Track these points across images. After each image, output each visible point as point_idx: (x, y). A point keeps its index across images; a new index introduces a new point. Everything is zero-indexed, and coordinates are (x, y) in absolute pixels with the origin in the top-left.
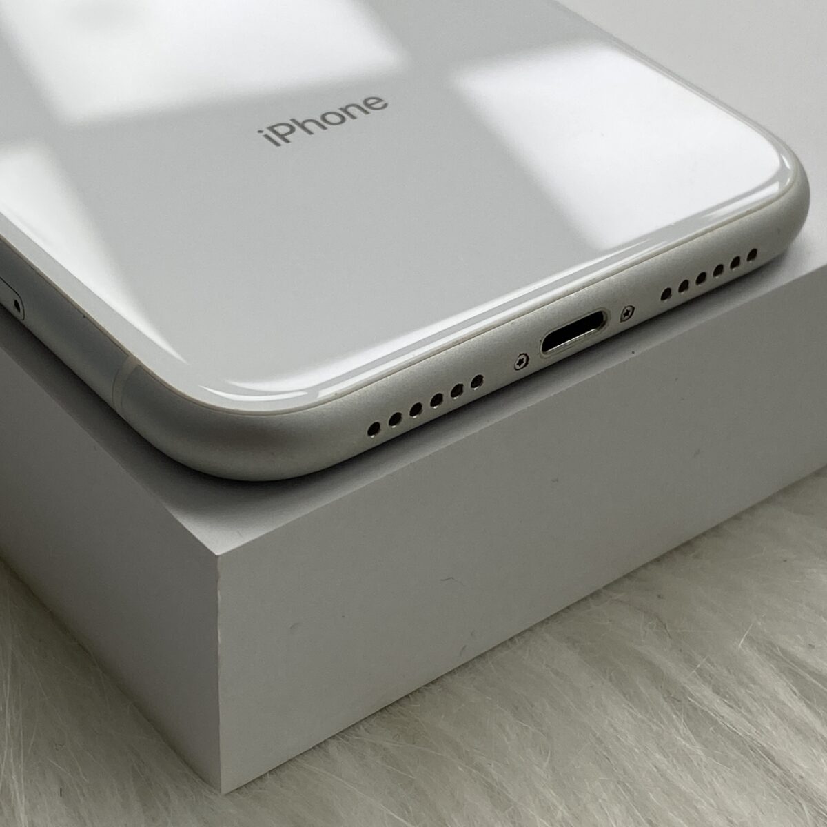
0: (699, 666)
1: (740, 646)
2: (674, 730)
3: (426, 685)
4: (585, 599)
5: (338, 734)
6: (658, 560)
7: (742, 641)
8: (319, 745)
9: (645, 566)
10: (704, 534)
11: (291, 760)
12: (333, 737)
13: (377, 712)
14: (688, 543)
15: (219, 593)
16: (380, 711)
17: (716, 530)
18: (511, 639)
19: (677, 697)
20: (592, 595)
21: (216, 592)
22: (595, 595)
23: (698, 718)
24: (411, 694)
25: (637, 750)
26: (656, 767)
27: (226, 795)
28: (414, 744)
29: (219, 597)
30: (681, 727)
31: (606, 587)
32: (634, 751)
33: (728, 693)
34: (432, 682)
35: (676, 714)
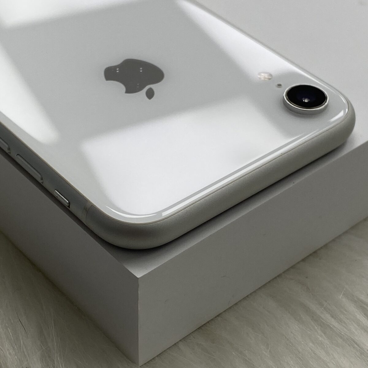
0: (324, 306)
1: (340, 297)
2: (316, 333)
3: (216, 317)
4: (276, 278)
5: (182, 339)
6: (303, 260)
7: (341, 296)
8: (175, 344)
9: (298, 263)
10: (321, 248)
11: (165, 351)
12: (180, 340)
13: (197, 329)
14: (315, 252)
15: (139, 291)
16: (198, 329)
17: (326, 246)
18: (247, 296)
19: (316, 319)
20: (278, 276)
21: (138, 291)
22: (279, 276)
23: (325, 327)
24: (209, 321)
25: (303, 343)
26: (311, 349)
27: (140, 367)
28: (214, 343)
29: (139, 293)
30: (319, 332)
31: (284, 272)
32: (302, 343)
33: (337, 317)
34: (218, 316)
35: (317, 326)
